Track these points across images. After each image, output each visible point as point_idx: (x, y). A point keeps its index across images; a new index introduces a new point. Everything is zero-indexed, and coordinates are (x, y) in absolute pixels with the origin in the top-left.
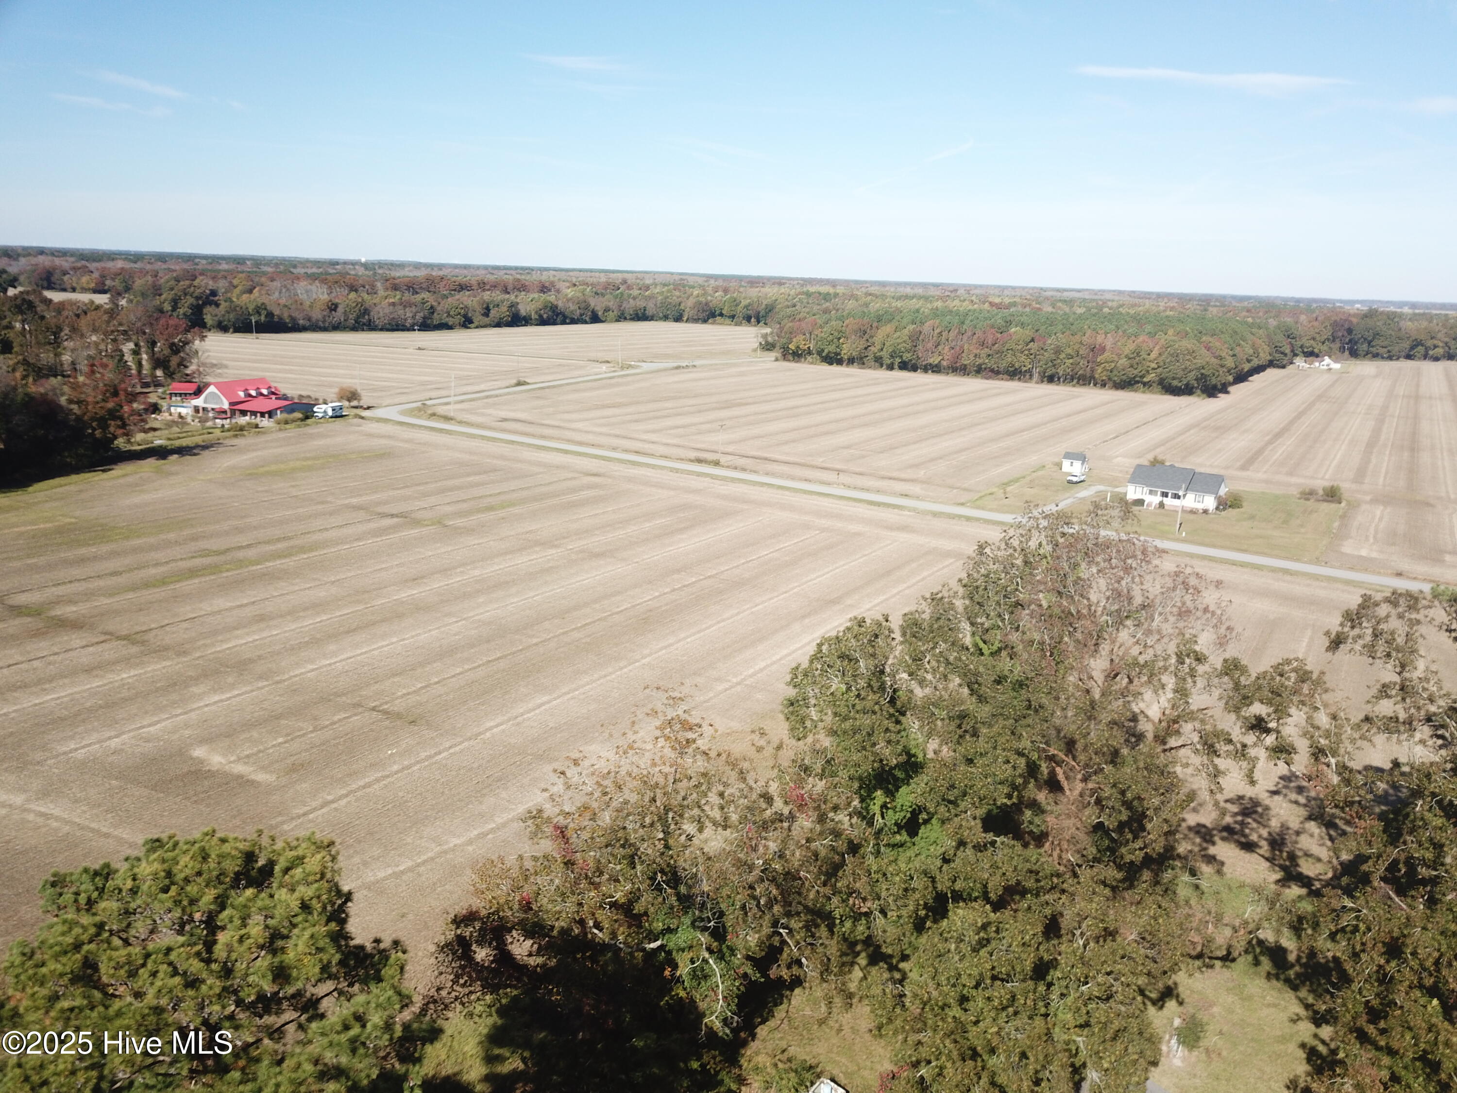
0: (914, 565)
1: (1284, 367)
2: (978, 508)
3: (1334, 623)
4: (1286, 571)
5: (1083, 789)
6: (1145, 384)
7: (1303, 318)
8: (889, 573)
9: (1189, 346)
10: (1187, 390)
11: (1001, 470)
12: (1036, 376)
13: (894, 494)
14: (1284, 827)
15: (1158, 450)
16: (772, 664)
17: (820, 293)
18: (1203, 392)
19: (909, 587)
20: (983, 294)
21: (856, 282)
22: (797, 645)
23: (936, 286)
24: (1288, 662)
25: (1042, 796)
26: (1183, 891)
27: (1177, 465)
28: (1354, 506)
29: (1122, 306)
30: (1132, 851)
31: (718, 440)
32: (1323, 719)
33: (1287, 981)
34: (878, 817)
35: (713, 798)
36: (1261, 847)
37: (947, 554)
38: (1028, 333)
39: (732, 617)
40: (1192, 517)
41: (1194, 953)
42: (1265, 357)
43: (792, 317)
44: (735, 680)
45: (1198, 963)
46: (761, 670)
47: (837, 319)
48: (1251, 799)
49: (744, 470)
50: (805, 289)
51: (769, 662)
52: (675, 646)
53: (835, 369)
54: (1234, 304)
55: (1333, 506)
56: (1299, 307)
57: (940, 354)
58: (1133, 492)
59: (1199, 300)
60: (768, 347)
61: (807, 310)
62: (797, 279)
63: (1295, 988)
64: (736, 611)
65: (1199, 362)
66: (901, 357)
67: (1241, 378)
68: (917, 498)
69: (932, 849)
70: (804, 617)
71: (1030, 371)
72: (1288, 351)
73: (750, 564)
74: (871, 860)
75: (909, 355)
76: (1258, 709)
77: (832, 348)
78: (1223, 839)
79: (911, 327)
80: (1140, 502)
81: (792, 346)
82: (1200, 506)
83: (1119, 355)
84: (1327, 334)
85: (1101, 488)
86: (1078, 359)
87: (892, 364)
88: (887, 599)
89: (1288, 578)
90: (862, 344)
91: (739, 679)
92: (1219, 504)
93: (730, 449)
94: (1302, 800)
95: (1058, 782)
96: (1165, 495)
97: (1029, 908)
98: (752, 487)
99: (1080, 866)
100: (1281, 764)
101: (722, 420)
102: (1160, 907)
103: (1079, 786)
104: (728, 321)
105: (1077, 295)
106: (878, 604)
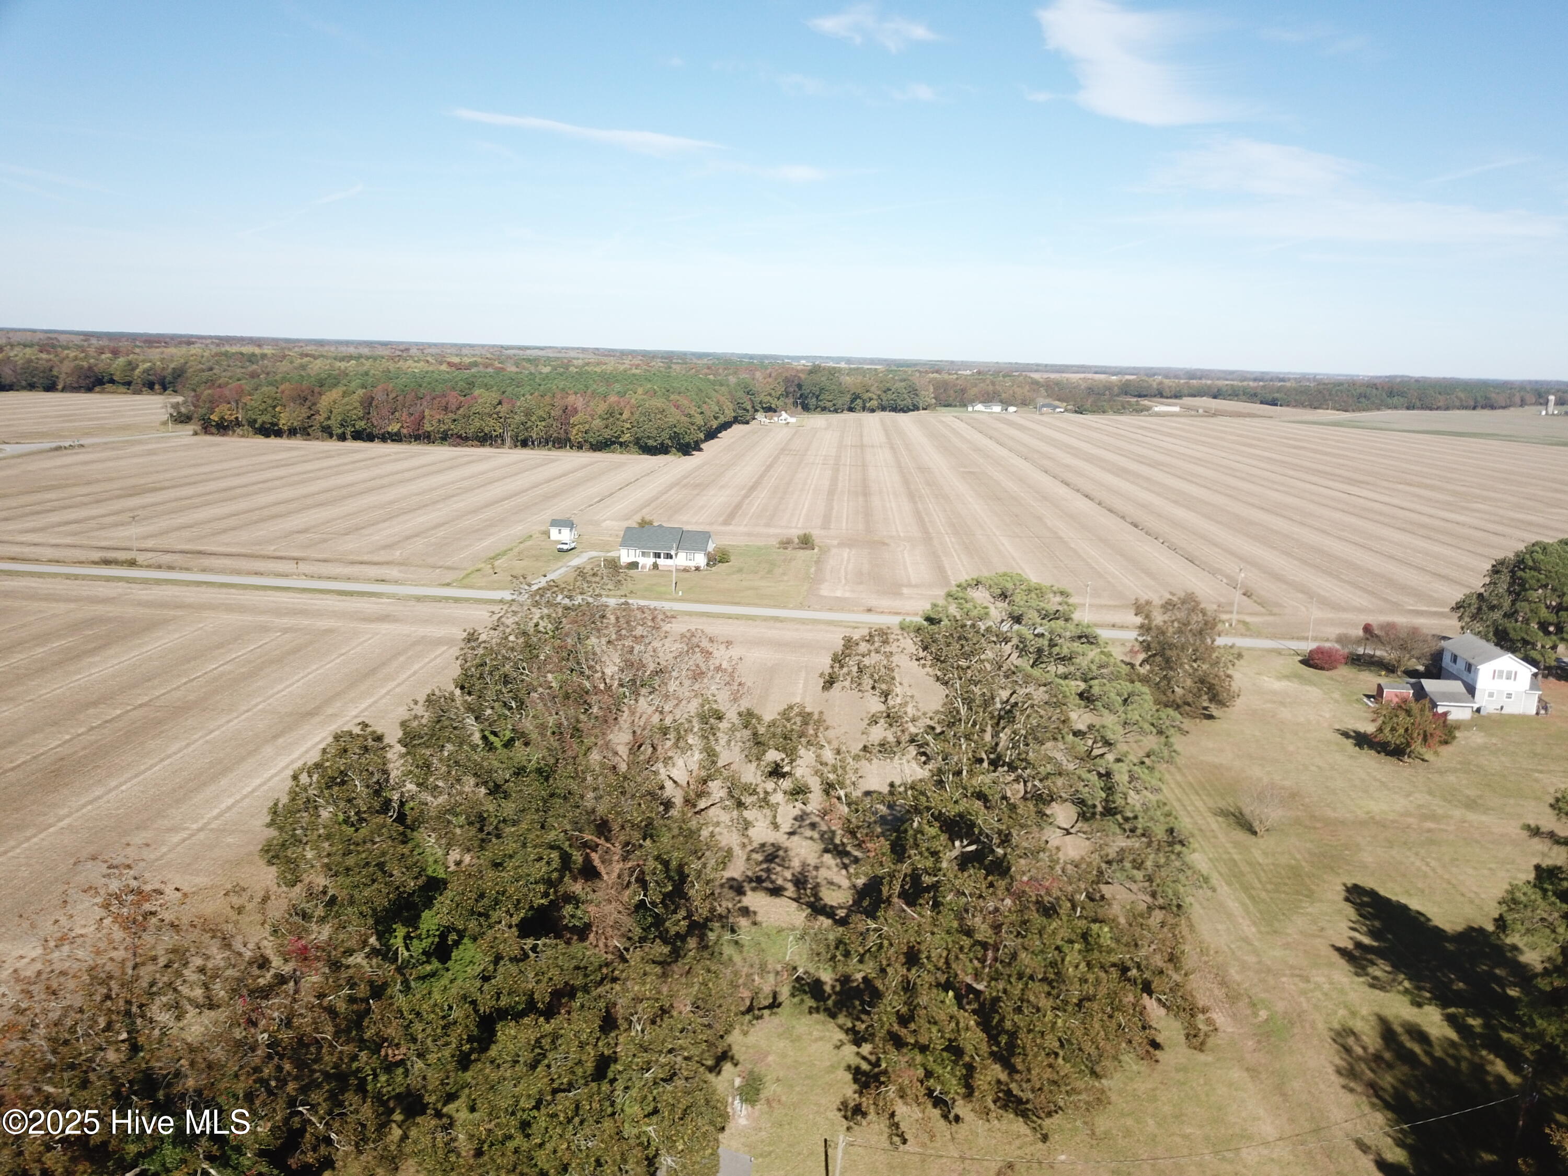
0: (402, 659)
1: (747, 423)
2: (466, 587)
3: (824, 663)
4: (776, 619)
5: (621, 870)
6: (621, 444)
7: (758, 375)
8: (373, 671)
9: (659, 405)
10: (662, 450)
11: (486, 543)
12: (508, 441)
13: (368, 580)
14: (804, 865)
15: (645, 511)
16: (243, 799)
17: (242, 354)
18: (678, 450)
19: (399, 685)
20: (439, 353)
21: (287, 341)
22: (273, 771)
23: (385, 344)
24: (791, 708)
25: (577, 888)
26: (728, 950)
27: (665, 525)
28: (825, 550)
29: (588, 364)
30: (677, 923)
31: (129, 534)
32: (828, 755)
33: (827, 1010)
34: (402, 950)
35: (190, 974)
36: (785, 889)
37: (439, 642)
38: (494, 396)
39: (180, 750)
40: (687, 575)
41: (743, 1009)
42: (729, 414)
43: (210, 382)
44: (195, 826)
45: (748, 1017)
46: (229, 808)
47: (270, 384)
48: (773, 845)
49: (171, 568)
50: (223, 349)
51: (238, 797)
52: (105, 799)
53: (273, 441)
54: (695, 361)
55: (808, 552)
56: (753, 364)
57: (398, 421)
58: (626, 556)
59: (662, 358)
60: (182, 419)
61: (229, 374)
62: (210, 337)
63: (833, 1016)
64: (184, 744)
65: (671, 420)
66: (354, 426)
67: (711, 435)
68: (396, 582)
69: (469, 969)
70: (276, 737)
71: (501, 436)
72: (749, 407)
73: (194, 683)
74: (401, 1001)
75: (363, 423)
76: (773, 755)
77: (267, 418)
78: (754, 889)
79: (361, 392)
80: (634, 565)
81: (215, 417)
82: (692, 564)
83: (592, 416)
84: (781, 390)
85: (594, 554)
86: (550, 421)
87: (344, 433)
88: (375, 702)
89: (778, 625)
90: (305, 412)
91: (200, 824)
92: (709, 560)
93: (150, 544)
94: (816, 835)
95: (595, 867)
96: (657, 555)
97: (582, 1006)
98: (185, 588)
99: (627, 950)
100: (799, 805)
101: (131, 510)
102: (709, 971)
103: (617, 867)
104: (122, 389)
105: (541, 353)
106: (366, 709)
